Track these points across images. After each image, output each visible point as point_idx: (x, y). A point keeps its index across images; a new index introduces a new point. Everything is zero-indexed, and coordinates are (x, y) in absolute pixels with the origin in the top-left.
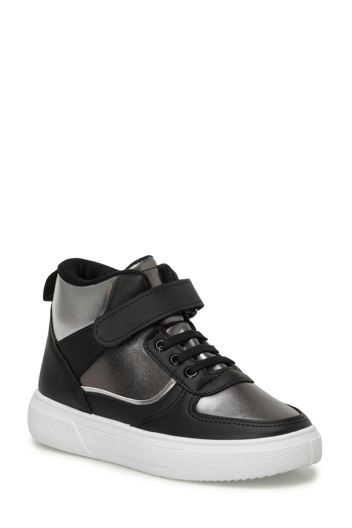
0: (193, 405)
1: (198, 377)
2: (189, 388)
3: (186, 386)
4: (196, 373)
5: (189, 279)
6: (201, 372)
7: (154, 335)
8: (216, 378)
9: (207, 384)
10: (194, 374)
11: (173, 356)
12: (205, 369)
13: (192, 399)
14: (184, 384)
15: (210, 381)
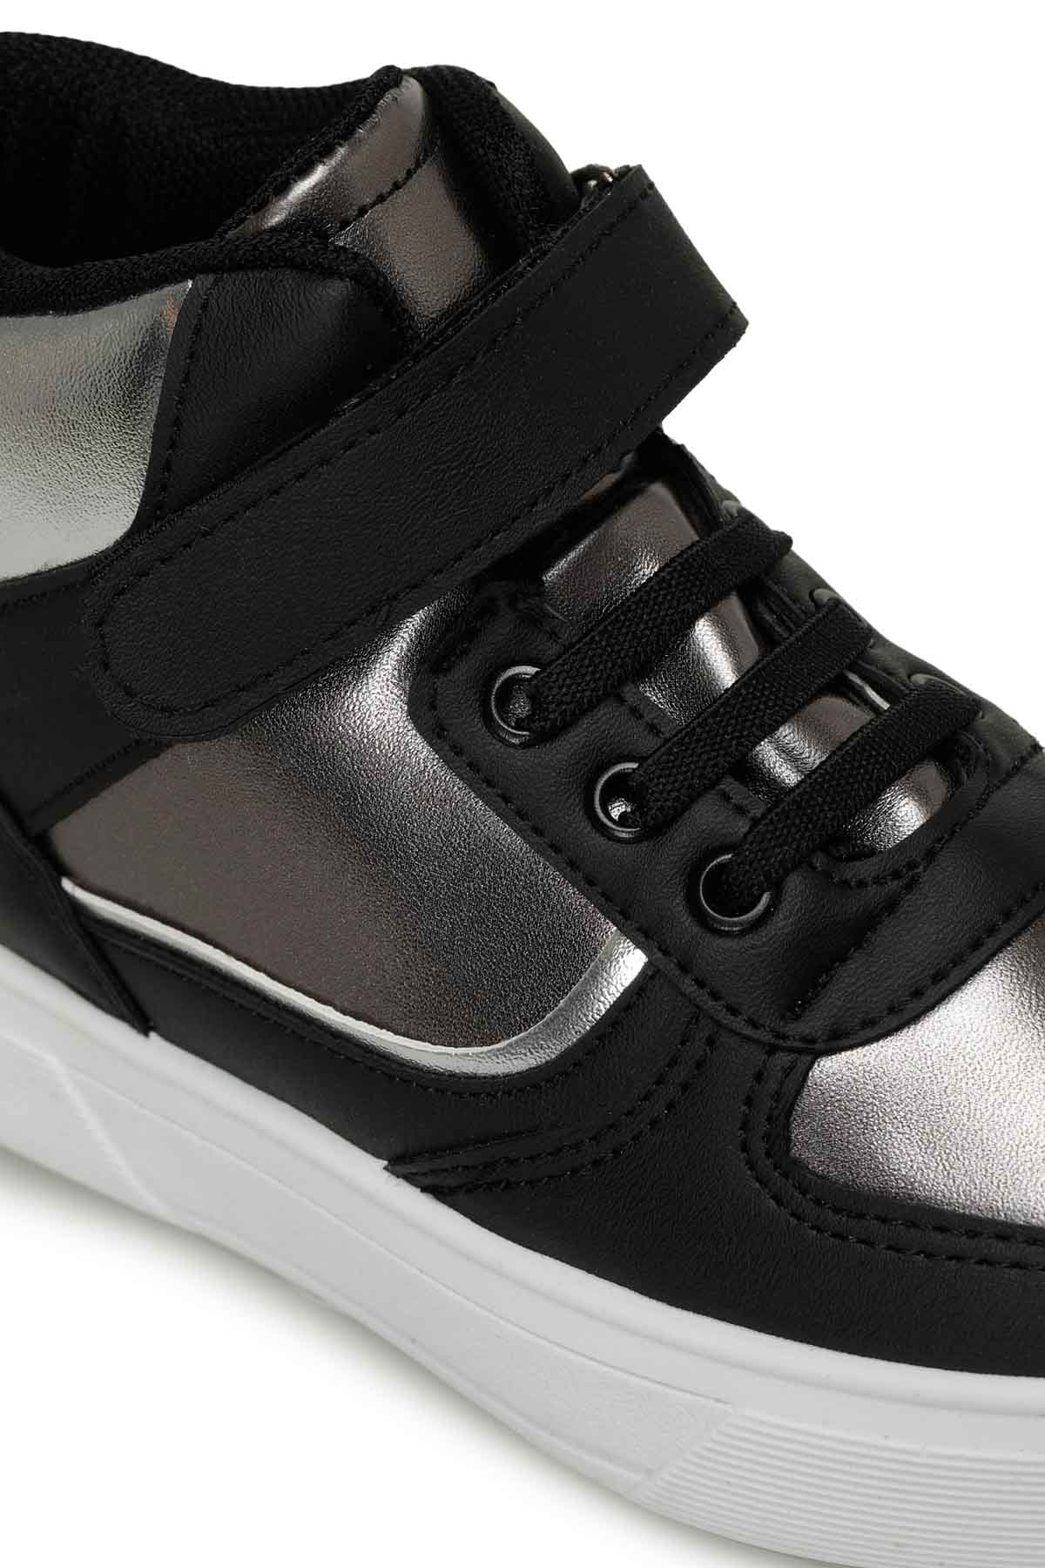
0: (769, 1119)
1: (782, 922)
2: (733, 1011)
3: (715, 996)
4: (765, 898)
5: (639, 169)
6: (795, 884)
7: (471, 635)
8: (891, 906)
9: (843, 959)
10: (754, 905)
11: (605, 777)
12: (819, 861)
13: (759, 1077)
14: (700, 983)
15: (860, 932)
